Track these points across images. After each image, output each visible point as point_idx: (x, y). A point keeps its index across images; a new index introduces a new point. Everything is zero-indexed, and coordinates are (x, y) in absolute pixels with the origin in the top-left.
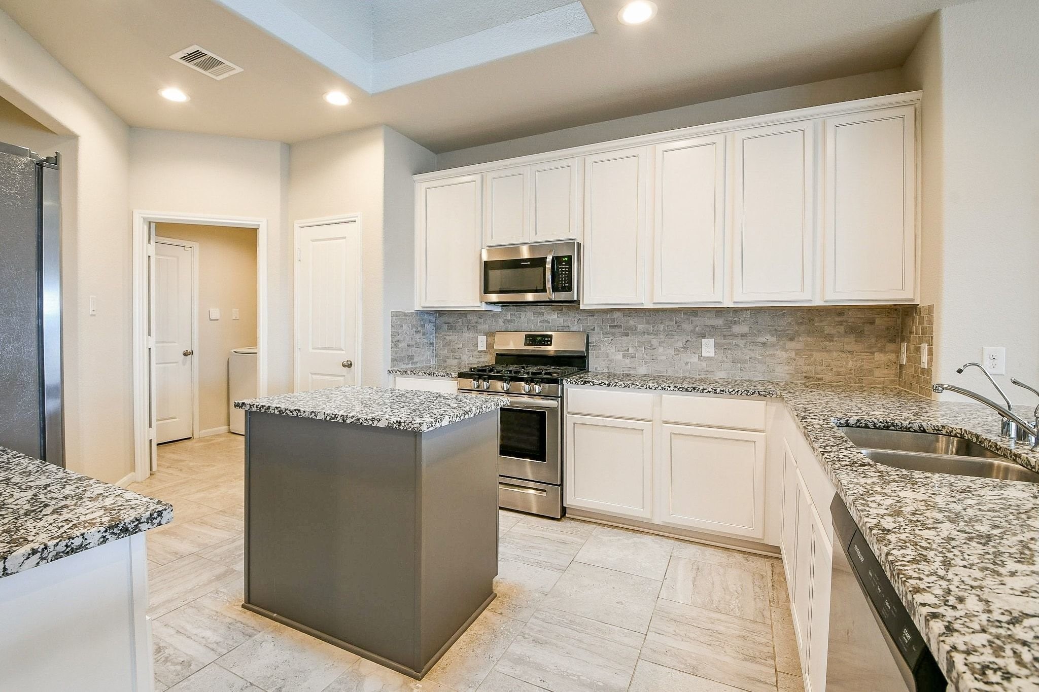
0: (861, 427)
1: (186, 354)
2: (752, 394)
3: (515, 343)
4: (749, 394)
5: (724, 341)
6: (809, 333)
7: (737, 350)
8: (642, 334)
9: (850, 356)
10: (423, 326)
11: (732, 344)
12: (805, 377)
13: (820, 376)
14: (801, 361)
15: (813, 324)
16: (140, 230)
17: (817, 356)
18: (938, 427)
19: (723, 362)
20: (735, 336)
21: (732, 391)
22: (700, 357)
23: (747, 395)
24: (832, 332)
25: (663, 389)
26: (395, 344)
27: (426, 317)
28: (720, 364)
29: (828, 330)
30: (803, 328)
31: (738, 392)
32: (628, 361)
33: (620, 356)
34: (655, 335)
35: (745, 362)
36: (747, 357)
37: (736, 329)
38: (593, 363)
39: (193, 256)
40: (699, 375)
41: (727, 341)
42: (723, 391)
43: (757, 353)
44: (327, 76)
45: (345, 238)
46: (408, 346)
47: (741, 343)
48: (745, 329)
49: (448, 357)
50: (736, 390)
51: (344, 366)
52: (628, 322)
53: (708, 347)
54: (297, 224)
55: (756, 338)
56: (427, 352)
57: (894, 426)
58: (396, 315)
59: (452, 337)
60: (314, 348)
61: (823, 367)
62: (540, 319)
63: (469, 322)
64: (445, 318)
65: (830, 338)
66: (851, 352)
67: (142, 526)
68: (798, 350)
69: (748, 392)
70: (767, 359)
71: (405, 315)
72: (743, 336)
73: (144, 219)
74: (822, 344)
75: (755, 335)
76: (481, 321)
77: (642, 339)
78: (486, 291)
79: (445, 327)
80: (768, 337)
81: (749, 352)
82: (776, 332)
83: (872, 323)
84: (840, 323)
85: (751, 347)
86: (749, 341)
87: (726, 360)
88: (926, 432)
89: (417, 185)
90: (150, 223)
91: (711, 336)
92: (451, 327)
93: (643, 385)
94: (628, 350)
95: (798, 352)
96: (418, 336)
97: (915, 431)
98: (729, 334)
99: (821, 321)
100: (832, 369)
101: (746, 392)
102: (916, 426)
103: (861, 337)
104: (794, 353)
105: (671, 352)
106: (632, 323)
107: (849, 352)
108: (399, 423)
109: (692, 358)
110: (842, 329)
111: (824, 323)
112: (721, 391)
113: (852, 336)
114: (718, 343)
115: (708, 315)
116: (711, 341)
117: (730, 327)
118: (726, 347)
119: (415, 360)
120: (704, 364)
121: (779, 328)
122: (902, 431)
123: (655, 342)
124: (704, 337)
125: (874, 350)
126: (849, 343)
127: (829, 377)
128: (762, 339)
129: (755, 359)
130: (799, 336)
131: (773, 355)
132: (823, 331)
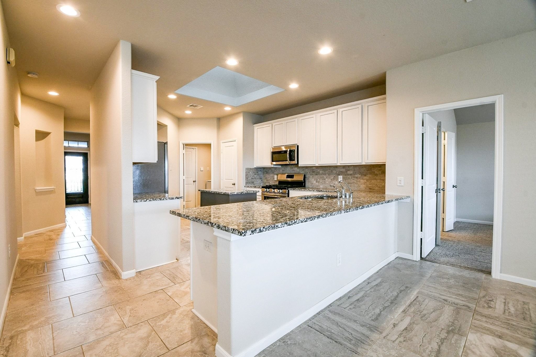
1: (194, 182)
3: (284, 178)
6: (370, 173)
7: (349, 179)
8: (321, 174)
10: (257, 172)
11: (348, 177)
12: (370, 189)
13: (374, 188)
14: (368, 183)
15: (372, 171)
16: (181, 146)
17: (373, 181)
20: (348, 175)
22: (338, 182)
25: (313, 191)
26: (247, 178)
27: (259, 169)
29: (376, 172)
30: (368, 172)
32: (317, 183)
33: (315, 182)
34: (325, 175)
36: (352, 182)
37: (349, 172)
38: (307, 184)
39: (196, 151)
41: (346, 176)
43: (355, 180)
44: (223, 105)
45: (233, 146)
46: (252, 179)
47: (350, 177)
48: (352, 172)
49: (266, 183)
51: (233, 184)
52: (317, 170)
53: (340, 178)
54: (221, 142)
56: (259, 181)
58: (247, 169)
59: (267, 176)
60: (226, 179)
61: (375, 185)
62: (292, 169)
63: (272, 171)
64: (265, 170)
65: (376, 175)
67: (180, 198)
68: (367, 179)
70: (358, 182)
71: (251, 169)
72: (351, 175)
73: (182, 143)
74: (374, 177)
75: (354, 174)
76: (275, 170)
77: (322, 176)
78: (273, 161)
79: (265, 172)
80: (358, 175)
81: (353, 180)
82: (361, 173)
84: (380, 170)
85: (353, 178)
86: (353, 176)
87: (346, 183)
89: (255, 128)
90: (184, 144)
92: (267, 173)
93: (308, 190)
94: (317, 180)
95: (367, 180)
96: (255, 176)
99: (374, 169)
100: (377, 186)
105: (330, 180)
106: (318, 171)
108: (225, 193)
109: (336, 182)
116: (342, 176)
117: (347, 172)
118: (346, 178)
119: (254, 183)
123: (325, 177)
124: (339, 175)
127: (377, 188)
128: (356, 176)
129: (354, 182)
130: (367, 174)
131: (360, 181)
132: (375, 173)
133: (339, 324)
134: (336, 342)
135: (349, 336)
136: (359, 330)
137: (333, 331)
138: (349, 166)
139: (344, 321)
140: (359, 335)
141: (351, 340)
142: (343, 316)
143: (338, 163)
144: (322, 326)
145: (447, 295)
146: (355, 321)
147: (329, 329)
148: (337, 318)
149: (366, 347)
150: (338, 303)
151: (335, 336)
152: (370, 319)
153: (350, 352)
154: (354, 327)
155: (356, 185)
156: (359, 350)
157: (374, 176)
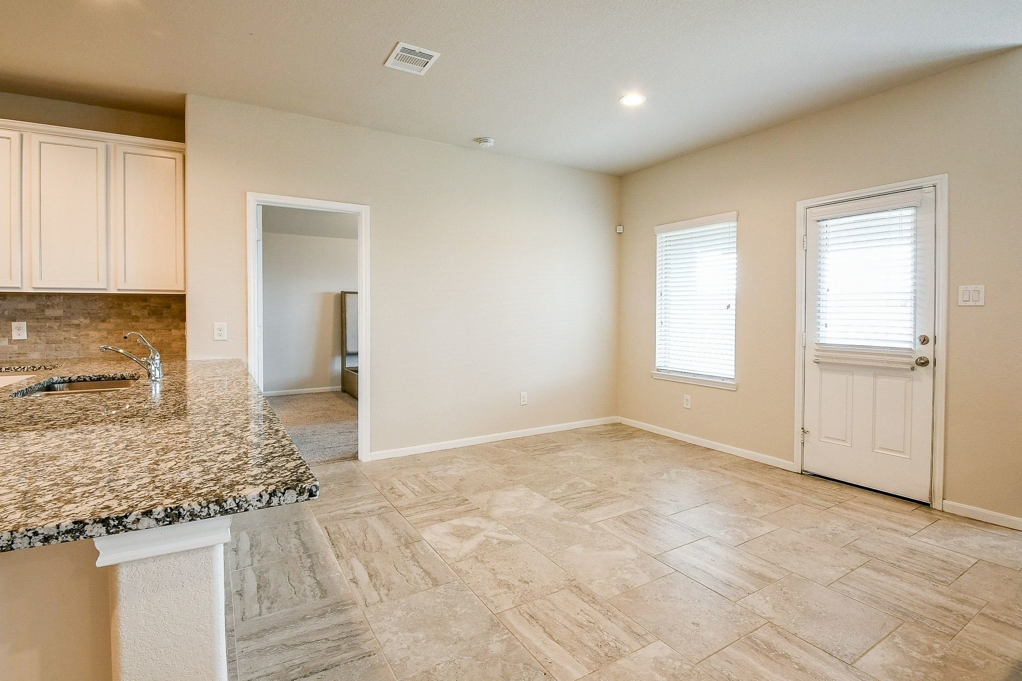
0: (81, 381)
2: (38, 369)
4: (35, 369)
5: (36, 324)
6: (119, 316)
7: (52, 332)
9: (153, 333)
11: (46, 326)
15: (122, 308)
18: (132, 374)
19: (37, 343)
20: (49, 319)
21: (18, 369)
22: (10, 341)
23: (33, 370)
24: (139, 315)
28: (33, 346)
29: (134, 313)
30: (113, 311)
31: (24, 368)
35: (60, 342)
36: (62, 338)
37: (49, 313)
40: (10, 358)
41: (40, 324)
42: (8, 369)
43: (72, 334)
47: (55, 325)
48: (59, 312)
50: (22, 367)
53: (19, 330)
55: (70, 321)
57: (104, 378)
61: (132, 343)
65: (136, 319)
66: (153, 330)
68: (110, 330)
69: (34, 367)
70: (81, 339)
72: (57, 319)
74: (129, 324)
75: (69, 318)
80: (82, 319)
81: (64, 333)
82: (89, 315)
83: (169, 307)
84: (144, 308)
85: (65, 329)
86: (63, 323)
87: (39, 341)
88: (126, 379)
91: (23, 320)
95: (109, 332)
97: (119, 379)
98: (42, 317)
99: (129, 306)
101: (32, 368)
102: (119, 376)
103: (161, 318)
104: (106, 333)
107: (152, 330)
109: (2, 341)
110: (146, 312)
111: (131, 308)
112: (6, 369)
113: (154, 317)
114: (29, 326)
115: (19, 299)
116: (23, 324)
117: (43, 311)
118: (39, 330)
120: (16, 347)
121: (92, 312)
122: (110, 380)
124: (15, 320)
125: (170, 327)
126: (152, 323)
128: (76, 322)
129: (70, 339)
130: (110, 317)
131: (88, 335)
132: (130, 314)
133: (290, 643)
134: (326, 670)
135: (328, 645)
136: (327, 626)
137: (297, 662)
138: (49, 296)
139: (287, 634)
140: (337, 631)
141: (338, 648)
142: (275, 628)
143: (24, 284)
144: (268, 671)
145: (350, 506)
146: (304, 619)
147: (286, 665)
148: (274, 639)
149: (368, 635)
150: (236, 616)
151: (312, 665)
152: (318, 598)
153: (360, 661)
154: (315, 627)
155: (74, 346)
156: (366, 648)
157: (130, 322)
